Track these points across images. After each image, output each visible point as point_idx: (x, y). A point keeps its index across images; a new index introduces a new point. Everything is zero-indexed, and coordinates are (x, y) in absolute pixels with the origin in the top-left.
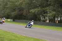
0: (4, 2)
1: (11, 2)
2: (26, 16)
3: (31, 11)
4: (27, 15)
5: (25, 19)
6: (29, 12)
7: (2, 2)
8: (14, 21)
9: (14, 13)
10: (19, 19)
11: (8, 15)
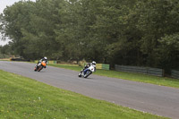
0: (85, 14)
1: (104, 14)
2: (147, 55)
3: (162, 40)
4: (150, 50)
5: (143, 64)
6: (158, 43)
7: (80, 13)
8: (112, 68)
9: (112, 46)
10: (128, 64)
11: (96, 52)
